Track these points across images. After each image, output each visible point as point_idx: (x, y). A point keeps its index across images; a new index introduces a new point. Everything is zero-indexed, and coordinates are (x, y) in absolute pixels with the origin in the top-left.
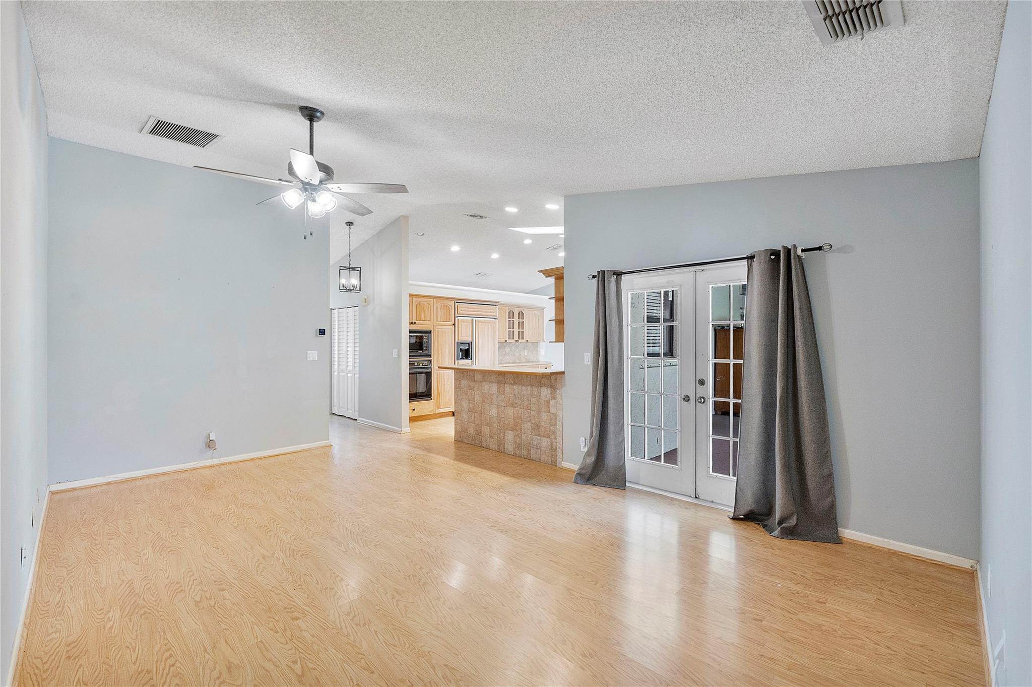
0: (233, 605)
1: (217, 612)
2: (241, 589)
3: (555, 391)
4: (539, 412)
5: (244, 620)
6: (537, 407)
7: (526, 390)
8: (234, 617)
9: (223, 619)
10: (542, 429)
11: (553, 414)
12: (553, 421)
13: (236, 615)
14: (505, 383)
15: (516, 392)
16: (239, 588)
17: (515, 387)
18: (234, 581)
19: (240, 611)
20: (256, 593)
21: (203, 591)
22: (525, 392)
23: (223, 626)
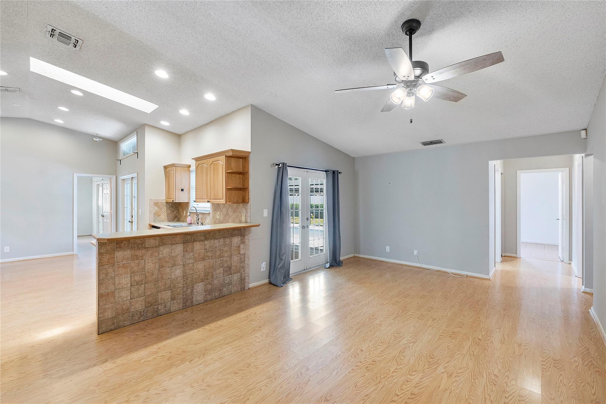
0: (498, 364)
1: (509, 367)
2: (486, 368)
3: (244, 238)
4: (230, 256)
5: (500, 354)
6: (229, 253)
7: (217, 243)
8: (503, 358)
9: (508, 361)
10: (233, 268)
11: (242, 254)
12: (243, 260)
13: (501, 358)
14: (195, 241)
15: (207, 246)
16: (486, 370)
17: (206, 242)
18: (485, 375)
19: (498, 359)
20: (481, 360)
21: (507, 385)
22: (217, 245)
23: (511, 359)
